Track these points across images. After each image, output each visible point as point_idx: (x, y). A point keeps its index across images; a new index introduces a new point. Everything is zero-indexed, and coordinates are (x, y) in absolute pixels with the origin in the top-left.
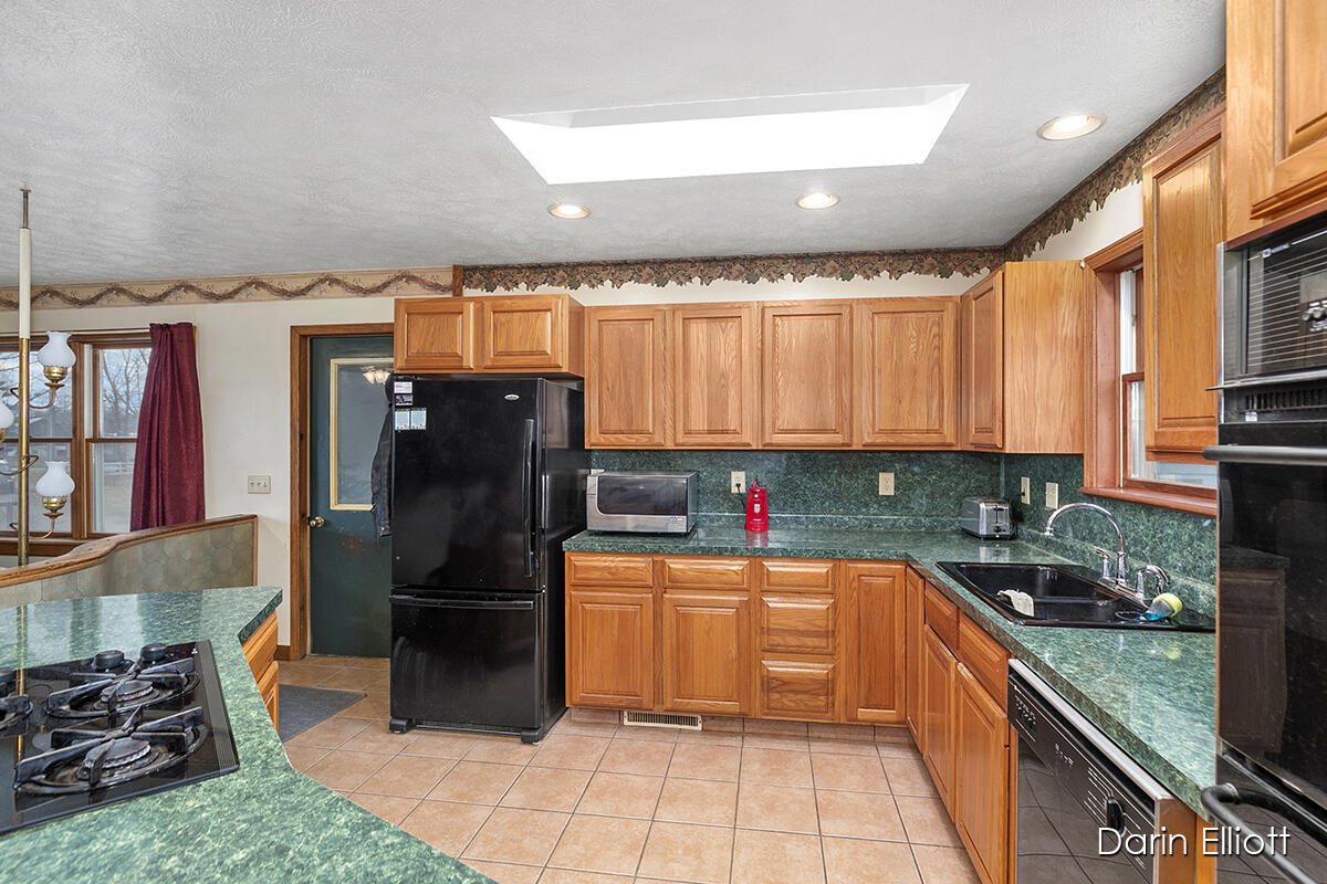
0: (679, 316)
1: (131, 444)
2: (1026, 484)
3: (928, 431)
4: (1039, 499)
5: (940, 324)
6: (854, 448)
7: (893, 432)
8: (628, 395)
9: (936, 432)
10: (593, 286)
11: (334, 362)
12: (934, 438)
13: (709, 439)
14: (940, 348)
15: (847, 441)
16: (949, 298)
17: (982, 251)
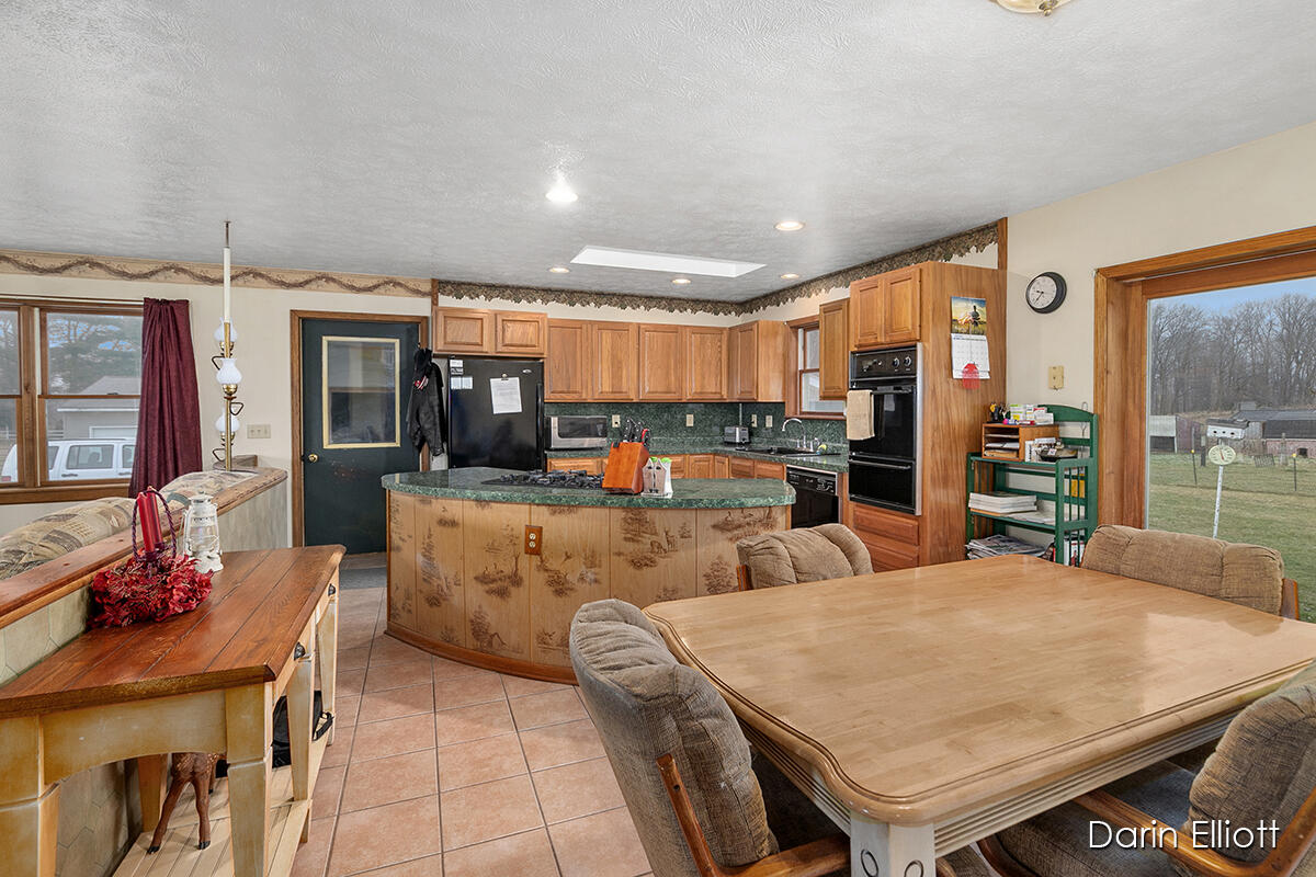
0: (596, 327)
1: (135, 400)
2: (754, 417)
3: (715, 393)
4: (762, 423)
5: (720, 341)
7: (701, 393)
8: (567, 371)
9: (718, 393)
10: (530, 302)
11: (325, 339)
12: (718, 396)
13: (612, 396)
14: (720, 352)
16: (725, 328)
17: (732, 303)
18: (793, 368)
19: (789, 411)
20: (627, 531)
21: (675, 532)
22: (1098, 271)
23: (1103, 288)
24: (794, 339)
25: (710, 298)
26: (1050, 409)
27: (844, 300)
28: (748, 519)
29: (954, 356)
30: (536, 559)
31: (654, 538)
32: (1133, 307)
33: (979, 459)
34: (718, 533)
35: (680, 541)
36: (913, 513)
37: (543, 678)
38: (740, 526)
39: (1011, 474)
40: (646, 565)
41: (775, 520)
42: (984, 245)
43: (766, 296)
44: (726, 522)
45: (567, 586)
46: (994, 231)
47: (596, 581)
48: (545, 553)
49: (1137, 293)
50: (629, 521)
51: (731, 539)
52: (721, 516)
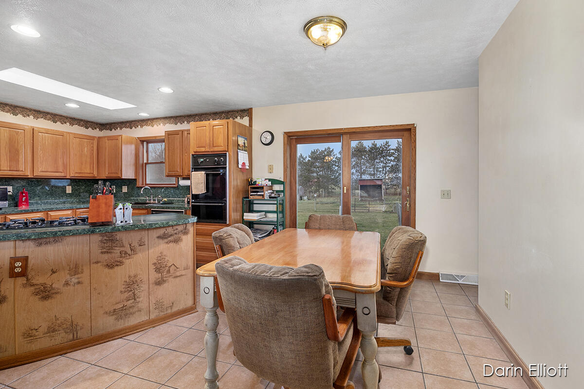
2: (114, 187)
3: (90, 173)
5: (92, 144)
6: (67, 178)
7: (80, 173)
9: (92, 173)
12: (91, 175)
14: (93, 150)
15: (65, 175)
16: (93, 137)
17: (97, 124)
18: (141, 162)
19: (139, 184)
20: (103, 248)
21: (135, 244)
22: (285, 133)
23: (286, 139)
24: (141, 146)
25: (83, 119)
26: (270, 180)
27: (180, 131)
28: (175, 231)
29: (239, 158)
30: (21, 280)
31: (122, 249)
32: (293, 146)
33: (247, 199)
34: (161, 241)
35: (138, 248)
36: (226, 223)
37: (31, 361)
38: (171, 235)
39: (255, 205)
40: (118, 265)
41: (188, 230)
42: (243, 117)
43: (122, 123)
44: (164, 234)
45: (53, 291)
46: (247, 112)
47: (79, 283)
48: (31, 274)
49: (294, 142)
50: (105, 241)
51: (167, 243)
52: (161, 232)
